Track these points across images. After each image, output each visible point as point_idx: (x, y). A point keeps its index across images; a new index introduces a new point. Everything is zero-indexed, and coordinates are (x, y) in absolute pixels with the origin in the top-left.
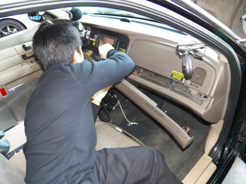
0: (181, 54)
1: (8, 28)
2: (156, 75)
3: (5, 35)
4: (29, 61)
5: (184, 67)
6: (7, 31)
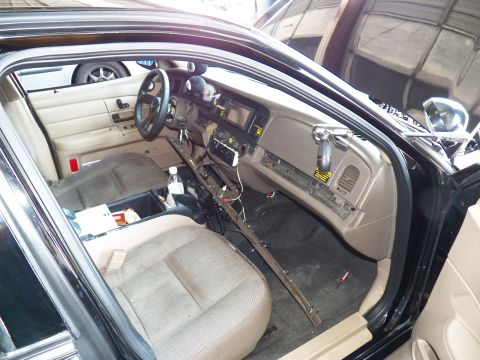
0: (318, 139)
1: (101, 71)
2: (297, 171)
3: (94, 82)
4: (122, 125)
5: (320, 157)
6: (98, 76)
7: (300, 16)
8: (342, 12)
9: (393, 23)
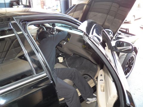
7: (73, 13)
8: (84, 11)
9: (96, 14)
